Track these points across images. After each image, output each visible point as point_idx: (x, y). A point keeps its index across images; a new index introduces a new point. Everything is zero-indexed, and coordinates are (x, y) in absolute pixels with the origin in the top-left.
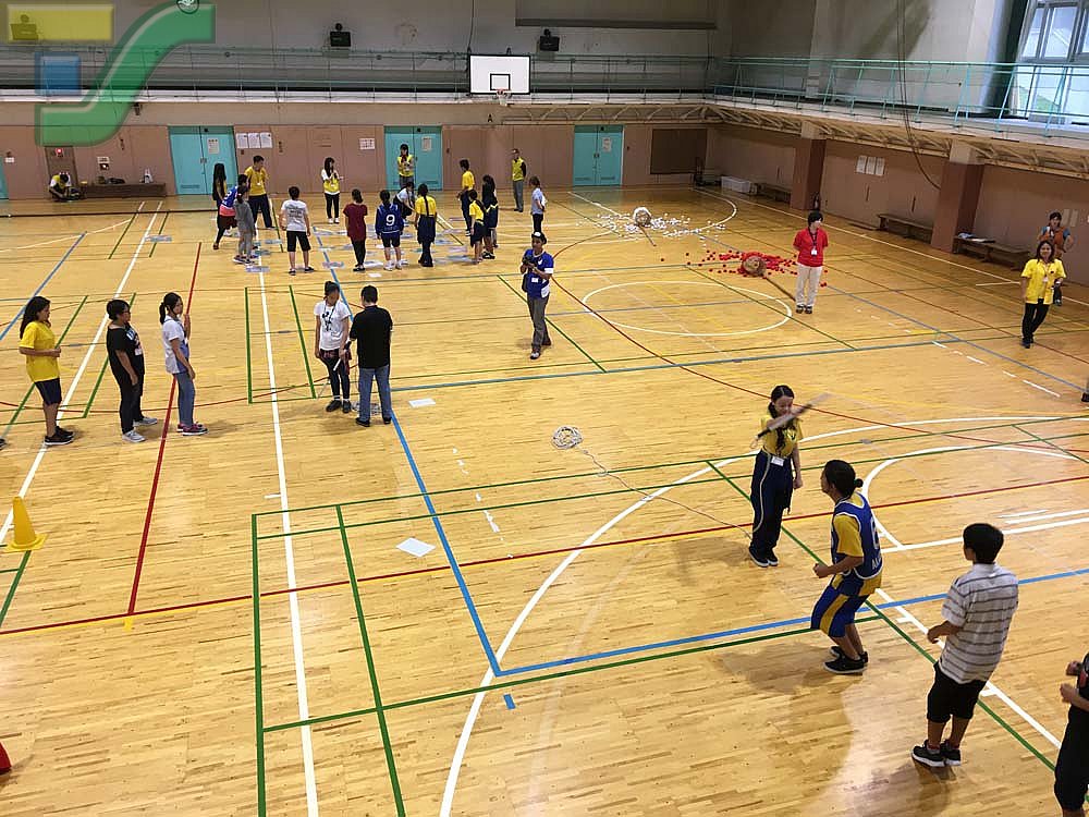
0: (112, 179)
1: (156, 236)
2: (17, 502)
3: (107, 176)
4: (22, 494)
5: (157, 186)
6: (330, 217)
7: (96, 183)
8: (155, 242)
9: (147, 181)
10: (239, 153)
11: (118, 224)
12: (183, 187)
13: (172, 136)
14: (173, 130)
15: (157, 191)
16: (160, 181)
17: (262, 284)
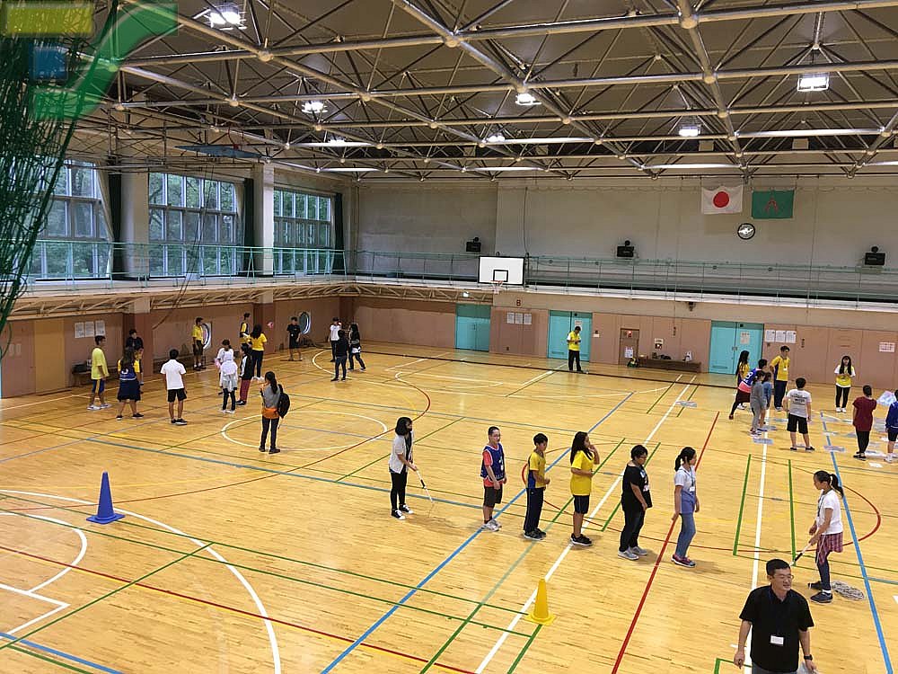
0: (662, 356)
1: (685, 401)
2: (542, 582)
3: (659, 353)
4: (547, 578)
5: (693, 364)
6: (838, 406)
7: (650, 357)
8: (684, 406)
9: (687, 359)
10: (765, 345)
11: (659, 389)
12: (714, 367)
13: (714, 328)
14: (715, 324)
15: (693, 368)
16: (696, 361)
17: (765, 454)
